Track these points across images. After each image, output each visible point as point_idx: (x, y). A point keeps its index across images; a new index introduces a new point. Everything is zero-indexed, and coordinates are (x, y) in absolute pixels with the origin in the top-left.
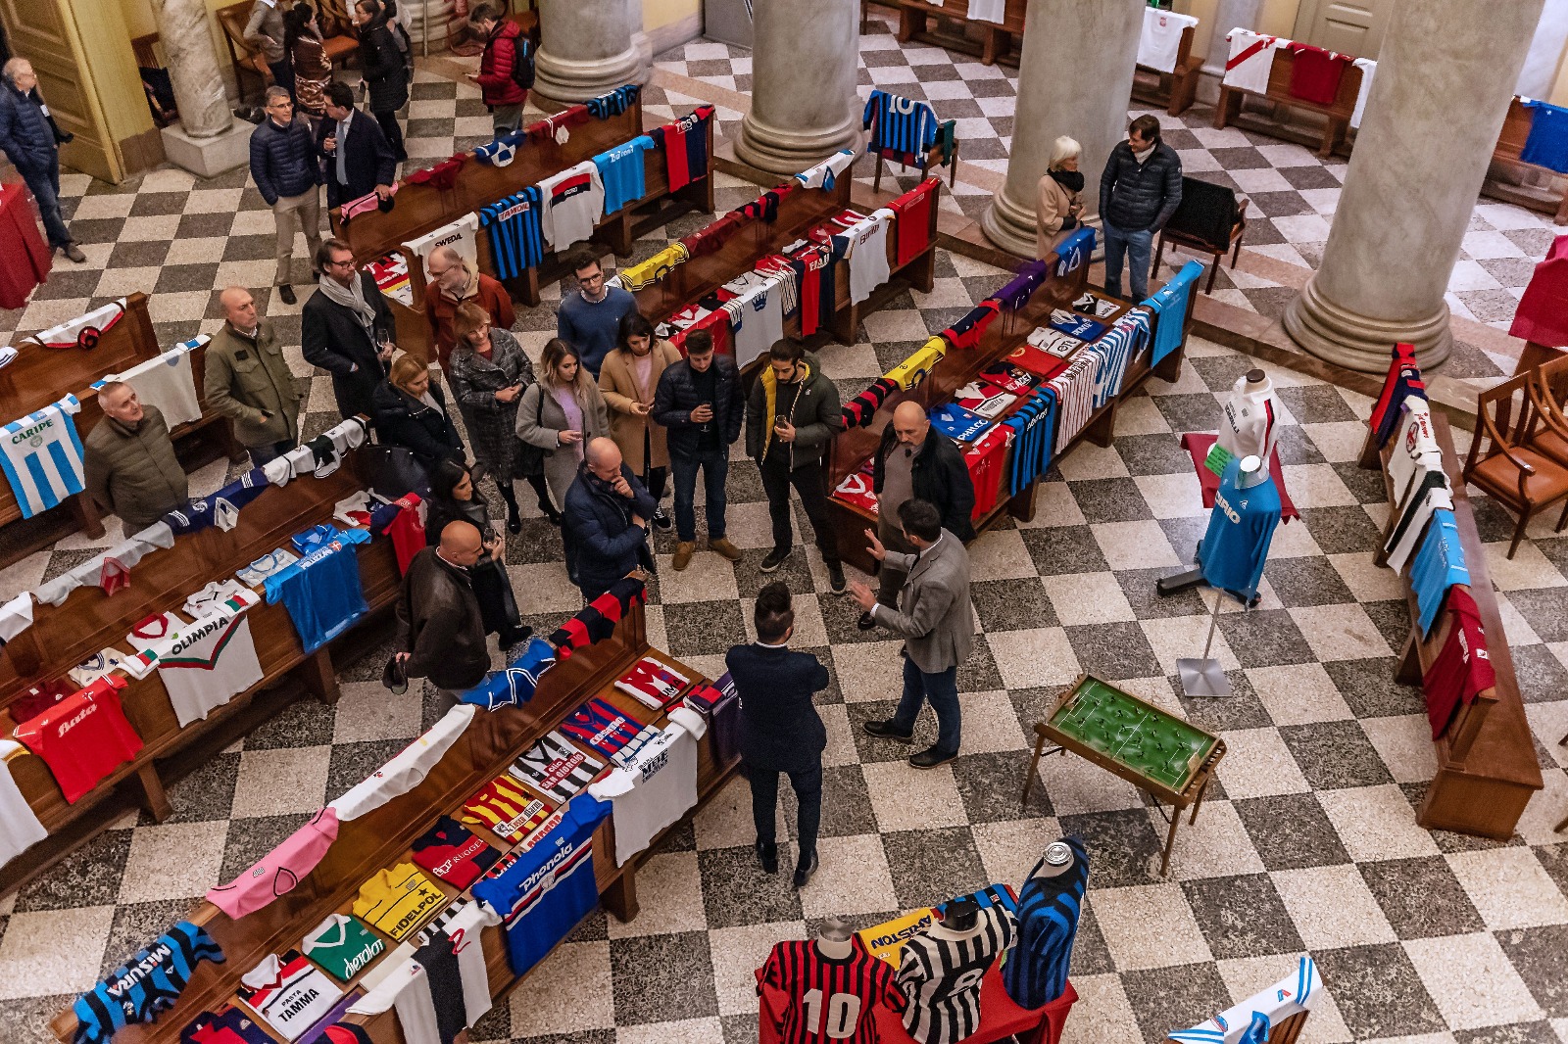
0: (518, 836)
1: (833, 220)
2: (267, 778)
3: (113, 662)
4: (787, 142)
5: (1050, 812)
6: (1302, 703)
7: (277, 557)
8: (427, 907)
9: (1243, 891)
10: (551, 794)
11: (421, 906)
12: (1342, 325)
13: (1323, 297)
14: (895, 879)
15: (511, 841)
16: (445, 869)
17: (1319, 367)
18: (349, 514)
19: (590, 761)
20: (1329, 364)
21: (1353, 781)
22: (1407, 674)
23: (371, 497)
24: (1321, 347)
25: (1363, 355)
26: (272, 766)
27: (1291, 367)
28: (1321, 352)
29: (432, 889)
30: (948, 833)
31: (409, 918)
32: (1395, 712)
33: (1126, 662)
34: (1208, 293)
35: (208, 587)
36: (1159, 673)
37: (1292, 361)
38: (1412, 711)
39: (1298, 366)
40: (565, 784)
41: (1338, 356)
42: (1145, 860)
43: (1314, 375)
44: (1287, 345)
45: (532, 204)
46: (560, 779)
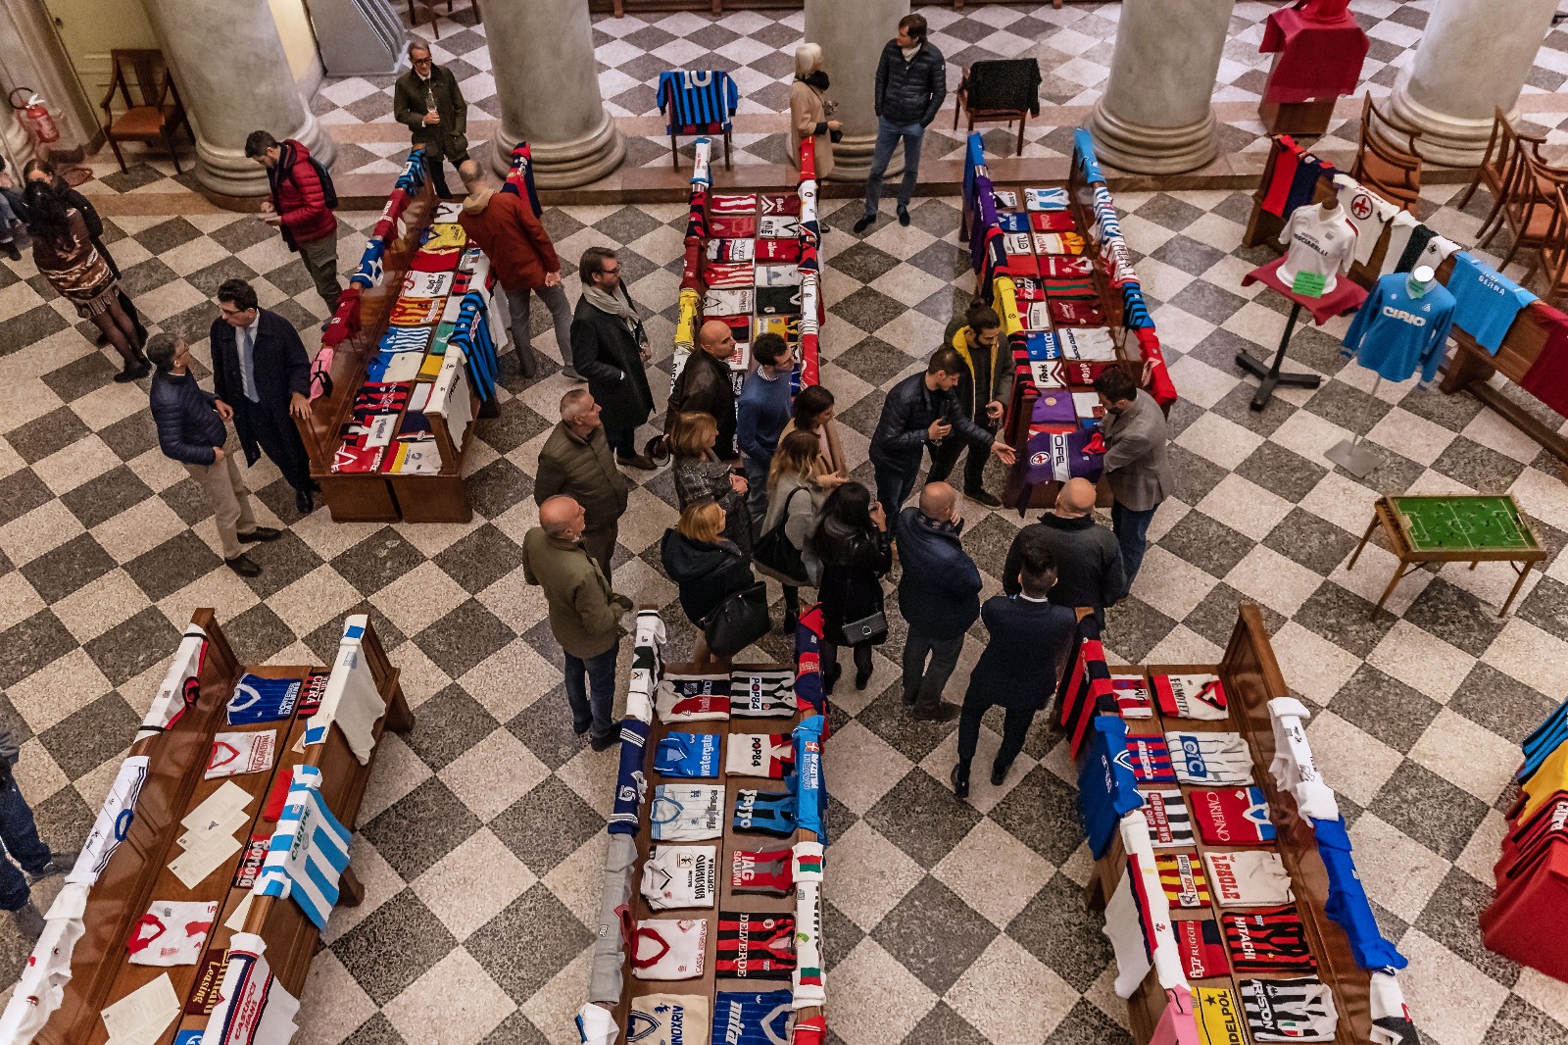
0: (1205, 896)
1: (713, 210)
2: (853, 1008)
3: (659, 1009)
5: (1394, 618)
6: (1420, 441)
7: (668, 796)
8: (1231, 1009)
9: (1549, 597)
10: (1177, 842)
11: (1225, 1011)
12: (1159, 141)
13: (1132, 123)
14: (1375, 734)
15: (1205, 905)
16: (1197, 967)
17: (1149, 182)
18: (677, 709)
19: (1167, 794)
20: (1156, 176)
21: (1508, 479)
22: (1448, 388)
23: (675, 682)
24: (1145, 165)
25: (1178, 159)
26: (845, 994)
27: (1124, 190)
28: (1147, 169)
29: (1215, 993)
30: (1360, 677)
31: (1232, 1031)
32: (1471, 416)
33: (1298, 475)
34: (1019, 154)
35: (646, 869)
36: (1325, 472)
37: (1125, 185)
38: (1478, 410)
39: (1131, 188)
40: (1175, 827)
41: (1162, 167)
42: (1480, 612)
43: (1144, 189)
44: (1114, 174)
45: (481, 311)
46: (1167, 825)
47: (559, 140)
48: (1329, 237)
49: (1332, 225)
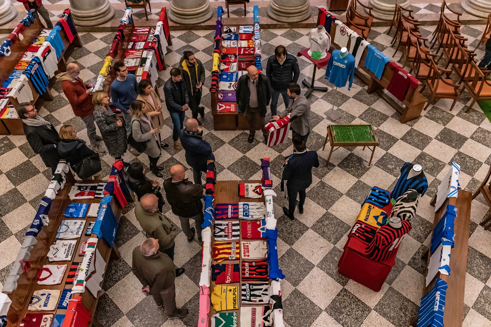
0: (238, 256)
1: (134, 33)
2: (123, 294)
3: (42, 295)
4: (93, 14)
5: (334, 166)
6: (357, 109)
7: (65, 223)
8: (236, 293)
9: (387, 159)
10: (233, 238)
11: (234, 294)
12: (289, 11)
13: (280, 5)
14: (319, 204)
15: (237, 259)
16: (229, 279)
17: (286, 25)
18: (76, 195)
19: (234, 222)
20: (289, 23)
21: (382, 121)
22: (370, 92)
23: (78, 186)
24: (285, 19)
25: (296, 17)
26: (121, 289)
27: (279, 28)
28: (285, 21)
29: (232, 288)
30: (319, 185)
31: (235, 300)
32: (375, 101)
33: (314, 120)
34: (245, 16)
35: (51, 248)
36: (323, 119)
37: (279, 26)
38: (378, 99)
39: (281, 27)
40: (234, 233)
41: (291, 20)
42: (363, 164)
43: (286, 28)
44: (275, 22)
45: (38, 64)
46: (232, 233)
47: (88, 10)
48: (320, 39)
49: (321, 35)
